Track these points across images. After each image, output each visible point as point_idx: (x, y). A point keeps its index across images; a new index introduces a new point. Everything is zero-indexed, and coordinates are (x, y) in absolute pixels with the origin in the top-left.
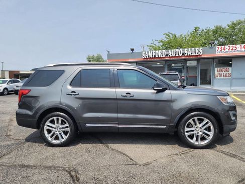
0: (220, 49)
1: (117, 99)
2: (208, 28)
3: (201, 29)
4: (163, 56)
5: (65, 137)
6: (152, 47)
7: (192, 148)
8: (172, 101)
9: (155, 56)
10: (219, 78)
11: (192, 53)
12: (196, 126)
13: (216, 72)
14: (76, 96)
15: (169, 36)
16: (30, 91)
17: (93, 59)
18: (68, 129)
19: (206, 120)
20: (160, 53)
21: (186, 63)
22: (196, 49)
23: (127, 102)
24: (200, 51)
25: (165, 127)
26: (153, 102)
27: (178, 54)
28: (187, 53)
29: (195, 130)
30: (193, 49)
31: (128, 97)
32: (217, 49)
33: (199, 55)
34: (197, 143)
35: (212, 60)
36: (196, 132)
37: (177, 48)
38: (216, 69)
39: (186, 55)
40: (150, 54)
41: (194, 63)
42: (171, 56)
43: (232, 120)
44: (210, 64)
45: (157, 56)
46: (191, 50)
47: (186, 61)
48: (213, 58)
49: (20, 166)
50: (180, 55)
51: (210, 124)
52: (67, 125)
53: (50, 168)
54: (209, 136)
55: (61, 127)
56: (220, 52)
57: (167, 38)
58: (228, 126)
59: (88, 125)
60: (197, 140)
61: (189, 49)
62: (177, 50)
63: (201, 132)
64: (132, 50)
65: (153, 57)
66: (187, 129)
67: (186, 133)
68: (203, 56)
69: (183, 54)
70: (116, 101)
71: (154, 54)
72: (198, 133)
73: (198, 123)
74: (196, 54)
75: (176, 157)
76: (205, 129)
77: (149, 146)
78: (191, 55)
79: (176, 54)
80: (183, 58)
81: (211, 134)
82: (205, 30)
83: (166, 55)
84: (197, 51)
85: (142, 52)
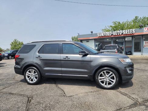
0: (146, 29)
1: (61, 60)
2: (144, 17)
3: (139, 18)
4: (110, 35)
5: (36, 80)
6: (106, 30)
7: (103, 89)
8: (91, 61)
9: (105, 35)
10: (146, 47)
11: (128, 33)
12: (105, 76)
13: (144, 44)
14: (41, 58)
15: (115, 23)
16: (19, 56)
17: (74, 38)
18: (37, 76)
19: (111, 73)
20: (108, 34)
21: (125, 39)
22: (131, 30)
23: (66, 62)
24: (133, 31)
25: (87, 76)
26: (80, 62)
27: (119, 34)
28: (124, 32)
29: (105, 78)
30: (129, 30)
31: (67, 59)
32: (144, 29)
33: (133, 33)
34: (106, 86)
35: (141, 37)
36: (105, 80)
37: (119, 30)
38: (144, 42)
39: (124, 34)
40: (102, 35)
41: (130, 39)
42: (115, 35)
43: (128, 73)
44: (140, 39)
45: (106, 35)
46: (127, 31)
47: (124, 37)
48: (143, 35)
49: (9, 93)
50: (120, 34)
51: (113, 75)
52: (36, 74)
53: (21, 95)
54: (113, 82)
55: (34, 74)
56: (146, 31)
57: (114, 24)
58: (125, 76)
59: (46, 74)
60: (106, 84)
61: (126, 30)
62: (118, 31)
63: (108, 79)
64: (92, 32)
65: (104, 36)
66: (100, 78)
67: (99, 80)
68: (135, 34)
69: (122, 33)
70: (60, 61)
71: (104, 34)
72: (107, 80)
73: (106, 74)
74: (131, 33)
75: (90, 94)
76: (111, 78)
77: (79, 86)
78: (127, 34)
79: (118, 34)
80: (123, 36)
81: (114, 81)
82: (142, 18)
83: (112, 34)
84: (131, 31)
85: (97, 33)
